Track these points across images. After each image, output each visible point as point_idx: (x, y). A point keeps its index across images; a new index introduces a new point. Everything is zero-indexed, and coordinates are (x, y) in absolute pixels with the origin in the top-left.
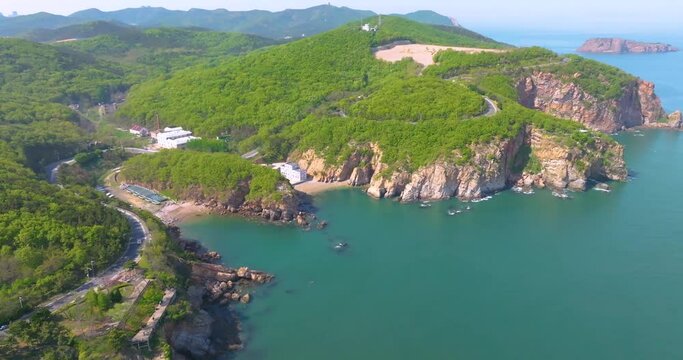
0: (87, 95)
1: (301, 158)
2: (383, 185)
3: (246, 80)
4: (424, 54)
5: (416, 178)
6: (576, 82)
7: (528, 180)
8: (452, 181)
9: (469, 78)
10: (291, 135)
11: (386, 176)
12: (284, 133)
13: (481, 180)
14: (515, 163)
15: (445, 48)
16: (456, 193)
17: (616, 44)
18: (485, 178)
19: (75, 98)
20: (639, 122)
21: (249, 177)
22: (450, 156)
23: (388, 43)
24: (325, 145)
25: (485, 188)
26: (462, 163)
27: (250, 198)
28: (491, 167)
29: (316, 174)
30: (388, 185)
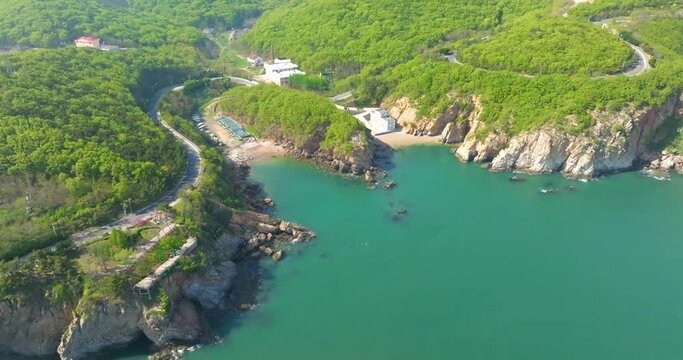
0: (221, 19)
1: (394, 105)
2: (474, 146)
5: (515, 143)
7: (667, 162)
8: (558, 152)
10: (389, 79)
11: (480, 137)
12: (385, 76)
13: (597, 156)
16: (561, 167)
18: (603, 154)
21: (328, 123)
22: (561, 122)
24: (421, 93)
25: (600, 166)
26: (576, 133)
27: (324, 145)
28: (615, 142)
30: (480, 148)
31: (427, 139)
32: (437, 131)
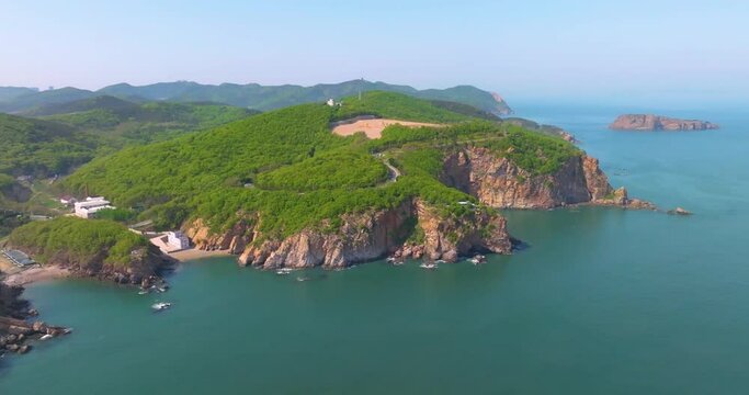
0: (43, 167)
1: (192, 226)
2: (253, 250)
3: (189, 153)
5: (283, 246)
6: (509, 157)
8: (315, 249)
9: (396, 153)
11: (257, 245)
13: (346, 249)
14: (395, 234)
15: (393, 122)
16: (322, 261)
17: (649, 120)
18: (352, 247)
19: (29, 170)
20: (586, 197)
21: (113, 243)
22: (318, 225)
23: (350, 118)
24: (214, 214)
25: (351, 258)
26: (328, 232)
27: (106, 262)
28: (360, 237)
29: (199, 242)
30: (257, 252)
31: (218, 252)
32: (226, 245)
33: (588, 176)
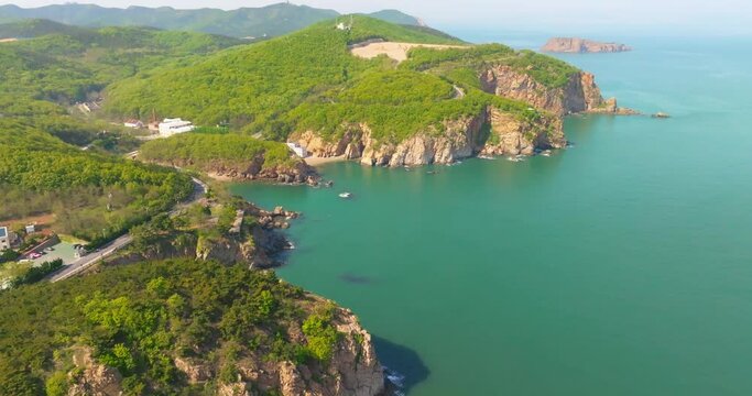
0: (63, 94)
1: (301, 138)
2: (374, 155)
3: (233, 77)
4: (397, 51)
5: (401, 148)
6: (529, 73)
7: (490, 150)
8: (429, 150)
9: (438, 71)
10: (288, 120)
11: (376, 148)
12: (281, 119)
13: (453, 149)
14: (479, 137)
15: (416, 45)
16: (432, 160)
17: (576, 44)
18: (455, 147)
19: (53, 97)
20: (583, 107)
21: (264, 151)
22: (427, 130)
23: (363, 41)
24: (321, 126)
25: (456, 155)
26: (437, 135)
27: (265, 167)
28: (460, 139)
29: (315, 151)
30: (378, 156)
31: (335, 159)
32: (341, 151)
33: (585, 89)
